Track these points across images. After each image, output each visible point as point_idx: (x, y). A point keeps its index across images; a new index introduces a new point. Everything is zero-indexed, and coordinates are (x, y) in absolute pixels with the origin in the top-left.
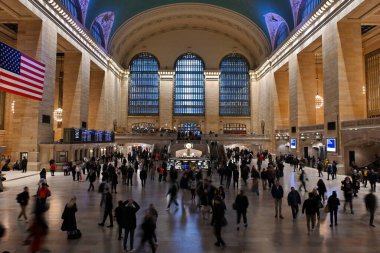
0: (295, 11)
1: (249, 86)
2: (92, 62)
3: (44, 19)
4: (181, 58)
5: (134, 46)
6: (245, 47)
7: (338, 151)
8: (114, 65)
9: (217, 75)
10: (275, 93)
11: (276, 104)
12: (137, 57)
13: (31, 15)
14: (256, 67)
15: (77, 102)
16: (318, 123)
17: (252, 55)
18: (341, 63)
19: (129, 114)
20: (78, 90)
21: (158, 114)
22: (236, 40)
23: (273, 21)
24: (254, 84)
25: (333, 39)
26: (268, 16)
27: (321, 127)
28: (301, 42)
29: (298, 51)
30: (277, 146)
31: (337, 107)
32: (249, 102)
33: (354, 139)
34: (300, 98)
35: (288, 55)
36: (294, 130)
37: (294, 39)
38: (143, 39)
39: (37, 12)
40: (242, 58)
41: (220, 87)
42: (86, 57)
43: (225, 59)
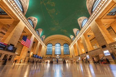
0: (75, 34)
1: (69, 49)
2: (40, 43)
3: (33, 34)
4: (56, 44)
5: (48, 42)
6: (67, 42)
7: (90, 58)
8: (44, 45)
9: (63, 47)
10: (74, 49)
11: (75, 51)
12: (48, 44)
13: (31, 33)
14: (70, 45)
15: (36, 50)
16: (84, 53)
17: (69, 43)
18: (85, 41)
19: (46, 54)
20: (37, 48)
21: (52, 54)
22: (66, 41)
23: (72, 37)
24: (70, 48)
25: (83, 37)
26: (71, 36)
27: (85, 53)
28: (77, 39)
29: (77, 40)
30: (76, 60)
31: (87, 48)
32: (69, 51)
33: (93, 54)
34: (79, 49)
35: (75, 42)
36: (79, 55)
37: (76, 39)
38: (50, 41)
39: (32, 33)
40: (67, 44)
41: (64, 49)
42: (39, 42)
43: (64, 44)
